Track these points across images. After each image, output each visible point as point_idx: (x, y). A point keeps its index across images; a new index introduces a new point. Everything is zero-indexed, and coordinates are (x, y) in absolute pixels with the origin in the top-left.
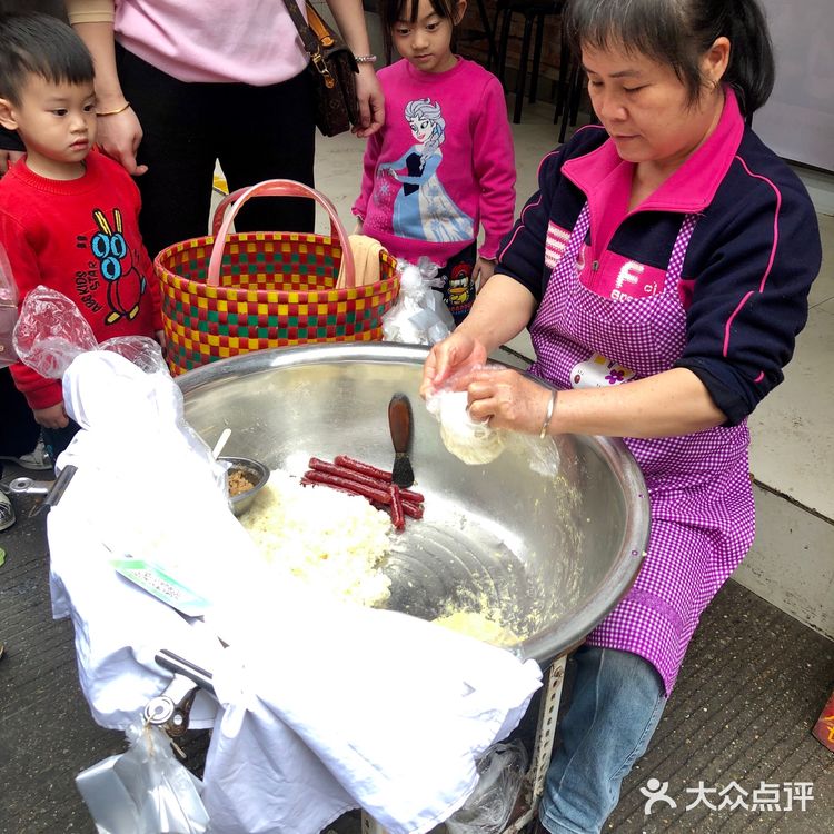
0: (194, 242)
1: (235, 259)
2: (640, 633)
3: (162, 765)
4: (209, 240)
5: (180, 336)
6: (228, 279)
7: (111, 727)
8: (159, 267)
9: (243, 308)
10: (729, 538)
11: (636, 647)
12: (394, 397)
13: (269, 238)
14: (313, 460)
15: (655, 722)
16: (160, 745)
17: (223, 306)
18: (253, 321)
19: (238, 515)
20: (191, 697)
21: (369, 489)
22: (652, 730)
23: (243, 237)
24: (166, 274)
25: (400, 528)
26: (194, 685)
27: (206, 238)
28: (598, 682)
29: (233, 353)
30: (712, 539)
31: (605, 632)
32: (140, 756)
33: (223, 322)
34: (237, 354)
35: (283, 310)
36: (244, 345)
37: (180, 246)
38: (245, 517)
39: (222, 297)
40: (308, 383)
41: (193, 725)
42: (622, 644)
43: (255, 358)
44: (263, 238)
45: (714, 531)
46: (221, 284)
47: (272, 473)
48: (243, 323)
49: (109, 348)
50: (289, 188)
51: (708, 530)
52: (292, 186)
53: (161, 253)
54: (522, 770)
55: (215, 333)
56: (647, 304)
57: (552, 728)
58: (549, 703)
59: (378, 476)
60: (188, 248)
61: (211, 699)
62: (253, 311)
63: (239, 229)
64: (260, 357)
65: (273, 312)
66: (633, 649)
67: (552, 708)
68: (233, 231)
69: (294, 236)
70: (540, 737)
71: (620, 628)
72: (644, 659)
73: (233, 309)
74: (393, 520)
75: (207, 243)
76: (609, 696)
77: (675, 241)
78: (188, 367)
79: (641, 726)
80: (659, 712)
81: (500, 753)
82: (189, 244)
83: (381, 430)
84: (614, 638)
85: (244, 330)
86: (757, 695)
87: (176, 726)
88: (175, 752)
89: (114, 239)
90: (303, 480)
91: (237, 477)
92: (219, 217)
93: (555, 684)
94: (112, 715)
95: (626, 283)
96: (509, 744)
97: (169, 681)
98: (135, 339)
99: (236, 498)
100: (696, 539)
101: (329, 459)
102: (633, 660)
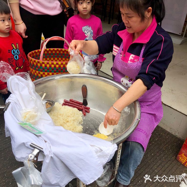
0: (37, 51)
1: (46, 54)
2: (138, 138)
3: (32, 169)
4: (40, 50)
5: (34, 72)
6: (44, 59)
7: (20, 161)
8: (29, 56)
9: (48, 66)
10: (157, 116)
11: (138, 141)
12: (83, 86)
13: (54, 50)
14: (65, 100)
15: (142, 157)
16: (31, 165)
17: (43, 65)
18: (50, 69)
19: (48, 113)
20: (38, 154)
21: (77, 106)
22: (141, 159)
23: (48, 49)
24: (30, 58)
25: (85, 115)
26: (39, 151)
27: (39, 50)
28: (129, 149)
29: (46, 76)
30: (154, 116)
31: (131, 137)
32: (27, 167)
33: (43, 69)
34: (47, 76)
35: (57, 66)
36: (48, 74)
37: (33, 52)
38: (49, 113)
39: (43, 63)
40: (63, 82)
41: (39, 160)
42: (134, 140)
43: (51, 77)
44: (52, 50)
45: (154, 114)
46: (43, 60)
47: (55, 103)
48: (48, 69)
49: (17, 75)
50: (58, 38)
51: (153, 114)
52: (59, 38)
53: (29, 53)
54: (112, 169)
55: (42, 71)
56: (135, 64)
57: (119, 159)
58: (118, 153)
59: (79, 103)
60: (35, 52)
61: (43, 154)
62: (50, 66)
63: (47, 48)
64: (52, 77)
65: (55, 66)
66: (137, 141)
67: (119, 154)
68: (46, 48)
69: (60, 49)
70: (117, 161)
71: (134, 137)
72: (139, 143)
73: (46, 66)
74: (83, 113)
75: (40, 51)
76: (132, 152)
77: (142, 50)
78: (36, 79)
79: (139, 158)
80: (143, 155)
81: (107, 165)
82: (36, 51)
83: (80, 93)
84: (133, 139)
85: (48, 71)
86: (164, 151)
87: (35, 160)
88: (35, 166)
89: (17, 50)
90: (62, 104)
91: (47, 104)
92: (42, 45)
93: (120, 149)
94: (20, 158)
95: (131, 59)
96: (110, 163)
97: (33, 150)
98: (23, 73)
99: (47, 109)
100: (150, 116)
101: (68, 100)
102: (137, 143)
